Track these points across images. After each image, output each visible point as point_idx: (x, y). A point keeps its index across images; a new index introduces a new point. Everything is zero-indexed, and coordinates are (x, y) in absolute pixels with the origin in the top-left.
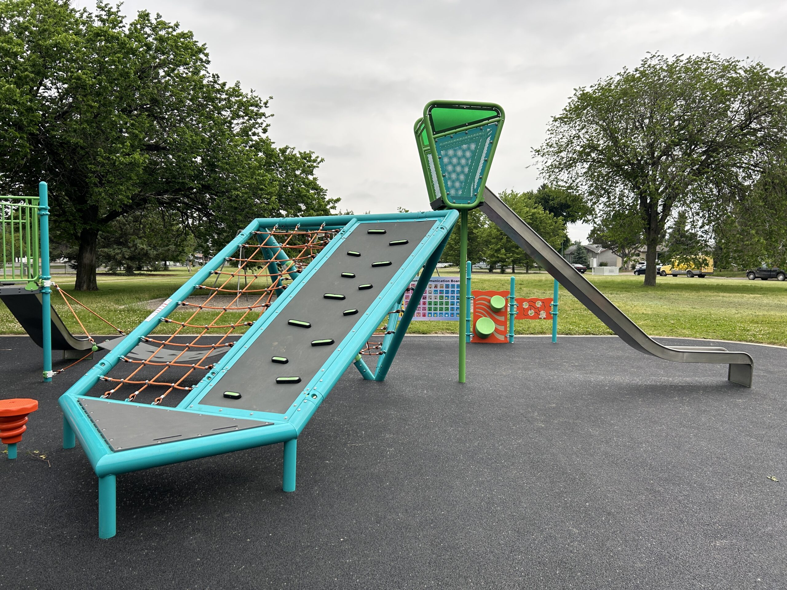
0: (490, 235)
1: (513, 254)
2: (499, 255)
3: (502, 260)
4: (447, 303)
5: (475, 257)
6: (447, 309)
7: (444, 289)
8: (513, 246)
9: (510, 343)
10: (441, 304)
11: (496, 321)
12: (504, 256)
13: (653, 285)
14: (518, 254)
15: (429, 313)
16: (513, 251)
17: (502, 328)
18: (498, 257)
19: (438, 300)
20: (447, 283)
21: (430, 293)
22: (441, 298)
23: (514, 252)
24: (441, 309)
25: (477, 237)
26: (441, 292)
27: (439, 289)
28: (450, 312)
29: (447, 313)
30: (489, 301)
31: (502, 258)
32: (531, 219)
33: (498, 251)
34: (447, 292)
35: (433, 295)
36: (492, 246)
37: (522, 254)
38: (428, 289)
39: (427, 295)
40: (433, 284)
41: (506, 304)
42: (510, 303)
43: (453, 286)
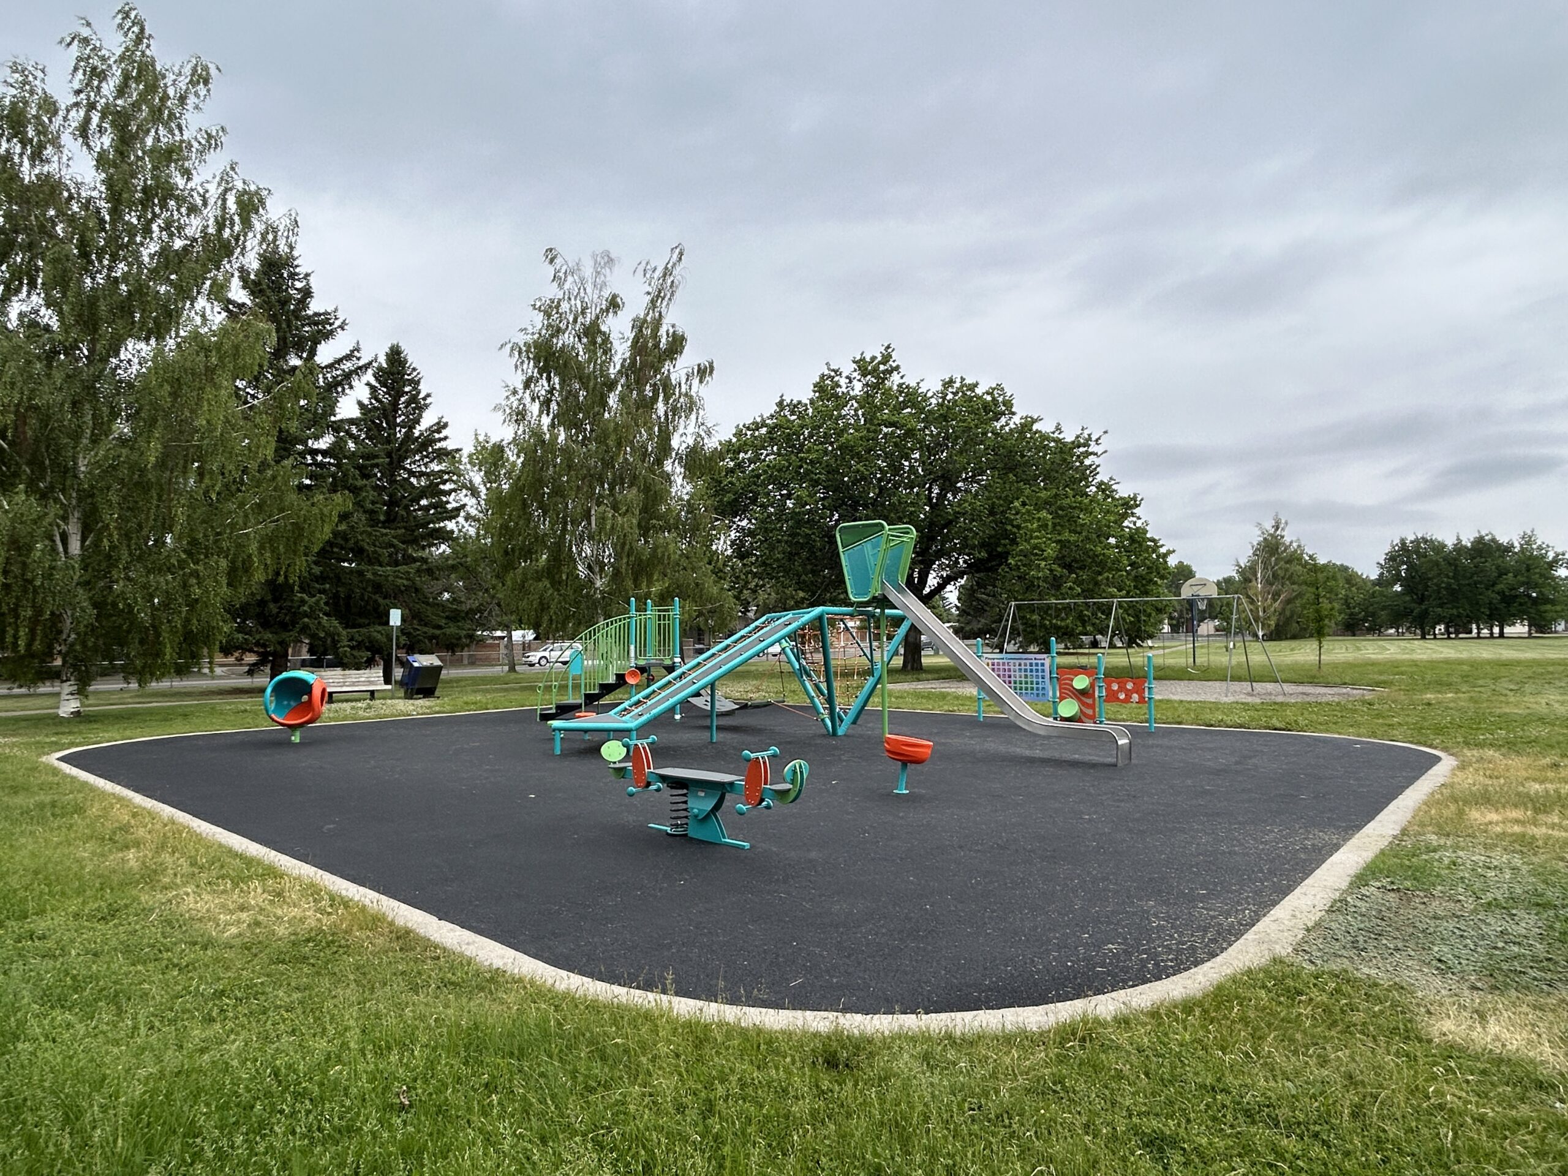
4: (1032, 683)
6: (1032, 689)
7: (1028, 667)
10: (1026, 683)
11: (1083, 703)
17: (1089, 712)
19: (1023, 679)
20: (1031, 661)
21: (1015, 672)
22: (1026, 676)
28: (1035, 692)
30: (1072, 681)
34: (1031, 671)
35: (1017, 674)
38: (1012, 667)
39: (1012, 673)
40: (1017, 662)
41: (1092, 685)
42: (1097, 684)
43: (1037, 665)
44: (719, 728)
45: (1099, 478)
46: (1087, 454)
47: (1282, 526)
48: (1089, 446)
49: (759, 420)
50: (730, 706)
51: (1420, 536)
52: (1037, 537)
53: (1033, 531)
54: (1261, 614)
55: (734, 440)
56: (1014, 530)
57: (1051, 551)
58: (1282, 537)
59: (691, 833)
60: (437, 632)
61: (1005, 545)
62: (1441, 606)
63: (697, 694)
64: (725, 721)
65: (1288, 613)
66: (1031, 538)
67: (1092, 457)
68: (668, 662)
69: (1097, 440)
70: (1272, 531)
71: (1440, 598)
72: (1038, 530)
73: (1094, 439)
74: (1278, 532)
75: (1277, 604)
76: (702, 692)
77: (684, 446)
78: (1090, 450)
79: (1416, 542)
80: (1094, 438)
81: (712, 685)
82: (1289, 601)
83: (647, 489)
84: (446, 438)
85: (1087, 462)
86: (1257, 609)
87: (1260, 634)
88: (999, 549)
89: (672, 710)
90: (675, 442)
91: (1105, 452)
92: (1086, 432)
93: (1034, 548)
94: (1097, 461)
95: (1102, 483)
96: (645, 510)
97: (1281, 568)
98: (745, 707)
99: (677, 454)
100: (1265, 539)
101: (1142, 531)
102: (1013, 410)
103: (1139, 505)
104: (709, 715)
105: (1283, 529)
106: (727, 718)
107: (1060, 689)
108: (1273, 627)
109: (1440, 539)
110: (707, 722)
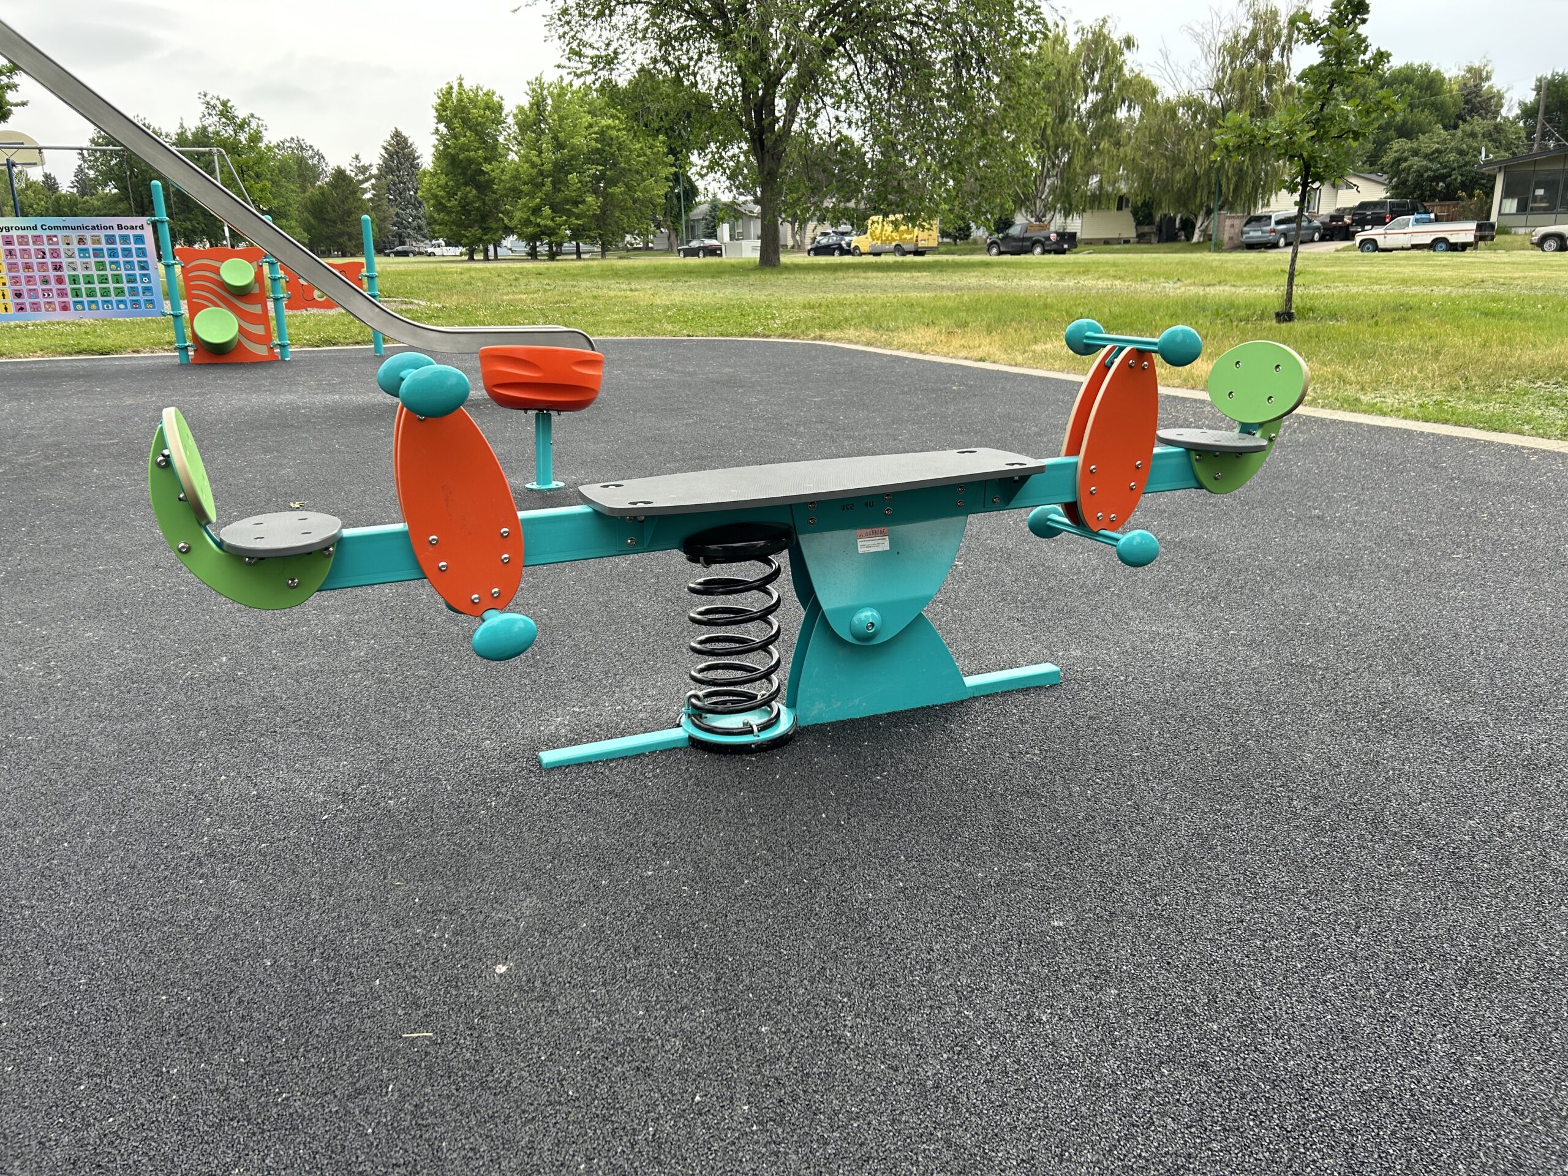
0: (516, 177)
1: (569, 217)
2: (539, 220)
3: (550, 232)
4: (117, 279)
5: (494, 225)
6: (120, 292)
7: (104, 246)
8: (567, 201)
9: (283, 360)
10: (104, 280)
11: (240, 314)
12: (550, 223)
13: (774, 266)
14: (578, 217)
15: (76, 303)
16: (569, 210)
17: (259, 330)
18: (538, 225)
19: (94, 272)
20: (109, 232)
21: (70, 257)
22: (101, 266)
23: (569, 214)
24: (105, 293)
25: (492, 181)
26: (97, 253)
27: (90, 246)
28: (127, 298)
29: (121, 302)
30: (217, 271)
31: (546, 226)
32: (596, 140)
33: (536, 211)
34: (113, 253)
35: (78, 260)
36: (524, 200)
37: (586, 216)
38: (62, 247)
39: (64, 260)
40: (74, 235)
41: (259, 278)
43: (125, 239)
107: (188, 288)
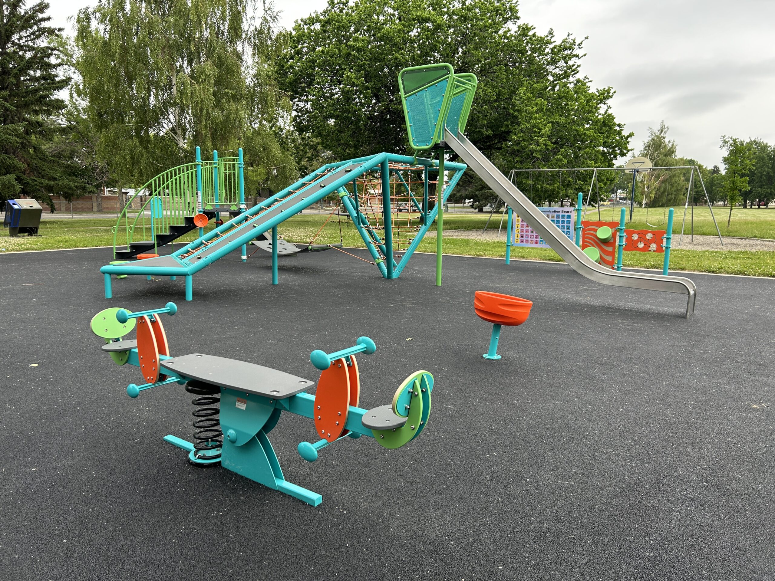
17: (609, 259)
20: (558, 213)
30: (596, 232)
41: (614, 235)
42: (618, 234)
43: (563, 216)
44: (282, 269)
45: (578, 76)
46: (571, 56)
47: (664, 130)
48: (573, 49)
49: (314, 15)
50: (292, 249)
51: (753, 139)
52: (536, 119)
53: (532, 113)
54: (646, 189)
55: (294, 33)
56: (516, 113)
57: (547, 130)
58: (664, 138)
59: (227, 464)
60: (52, 183)
61: (507, 126)
62: (761, 187)
63: (261, 237)
64: (285, 262)
65: (662, 190)
66: (531, 118)
67: (574, 59)
68: (234, 208)
69: (579, 45)
70: (658, 134)
71: (761, 182)
72: (537, 112)
73: (577, 44)
74: (662, 135)
75: (656, 184)
76: (266, 234)
77: (252, 28)
78: (574, 53)
79: (751, 143)
80: (578, 42)
81: (274, 229)
82: (663, 182)
83: (220, 63)
84: (49, 19)
85: (571, 63)
86: (644, 186)
87: (644, 203)
88: (503, 129)
89: (237, 250)
90: (245, 26)
91: (585, 55)
92: (572, 37)
93: (533, 127)
94: (579, 62)
95: (578, 81)
96: (218, 82)
97: (660, 159)
98: (305, 250)
99: (246, 35)
100: (653, 139)
101: (610, 117)
102: (518, 15)
103: (611, 97)
104: (271, 256)
105: (665, 132)
106: (290, 259)
107: (584, 238)
108: (652, 199)
109: (765, 142)
110: (270, 263)
